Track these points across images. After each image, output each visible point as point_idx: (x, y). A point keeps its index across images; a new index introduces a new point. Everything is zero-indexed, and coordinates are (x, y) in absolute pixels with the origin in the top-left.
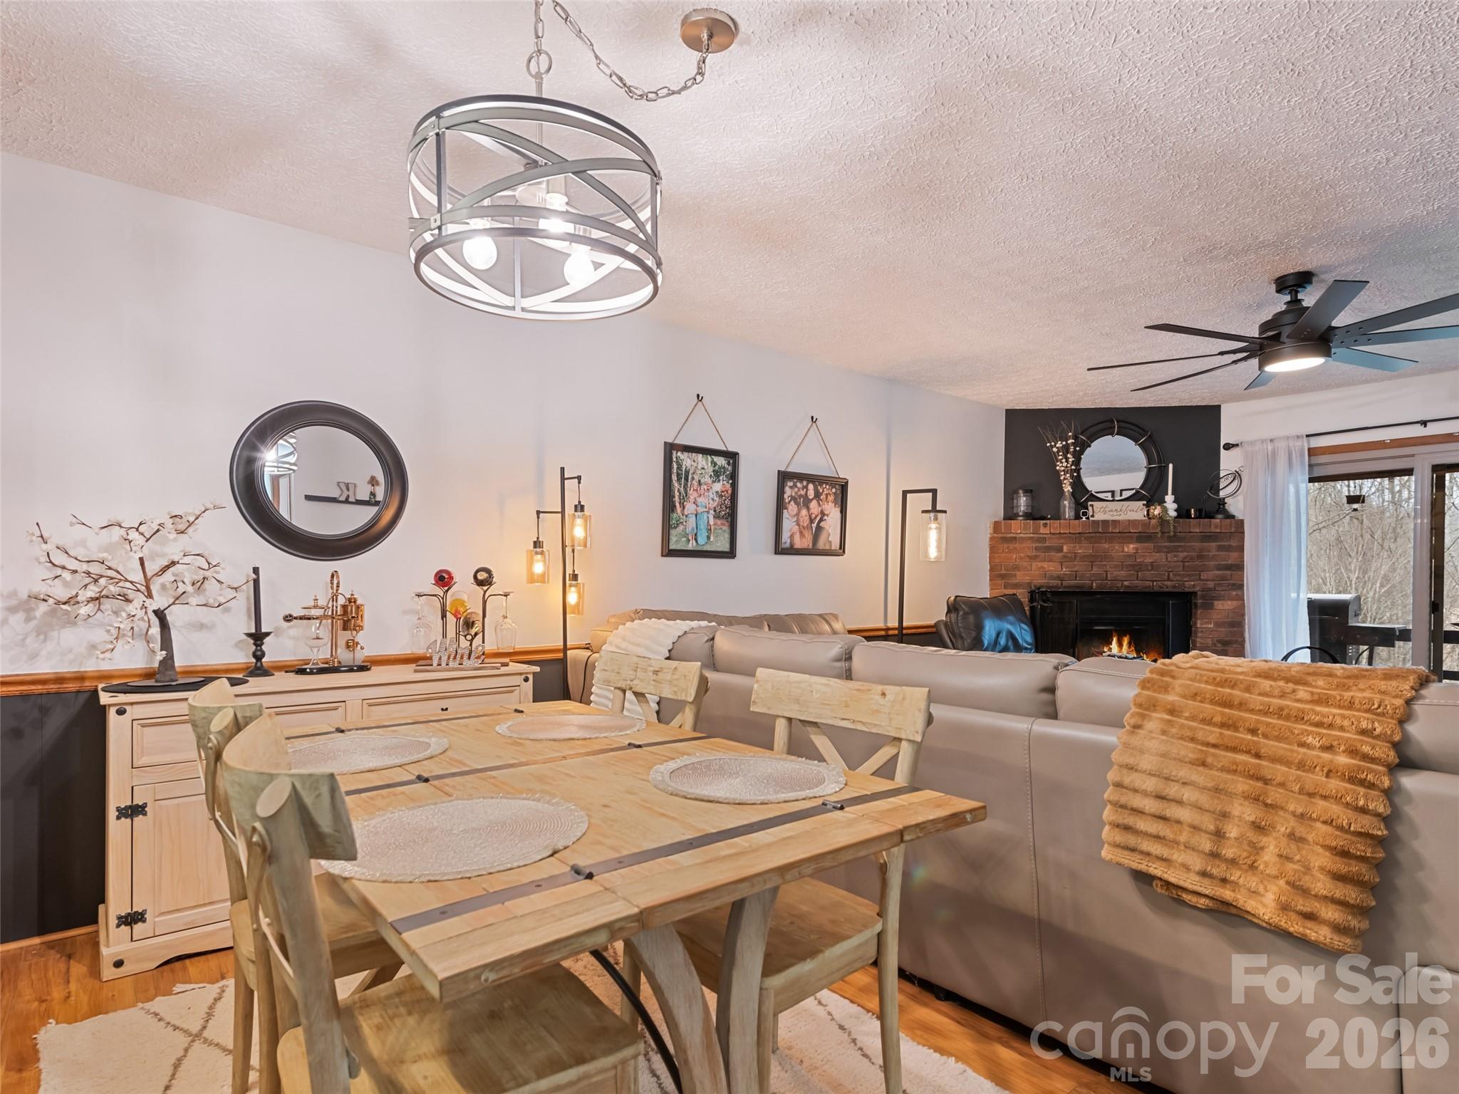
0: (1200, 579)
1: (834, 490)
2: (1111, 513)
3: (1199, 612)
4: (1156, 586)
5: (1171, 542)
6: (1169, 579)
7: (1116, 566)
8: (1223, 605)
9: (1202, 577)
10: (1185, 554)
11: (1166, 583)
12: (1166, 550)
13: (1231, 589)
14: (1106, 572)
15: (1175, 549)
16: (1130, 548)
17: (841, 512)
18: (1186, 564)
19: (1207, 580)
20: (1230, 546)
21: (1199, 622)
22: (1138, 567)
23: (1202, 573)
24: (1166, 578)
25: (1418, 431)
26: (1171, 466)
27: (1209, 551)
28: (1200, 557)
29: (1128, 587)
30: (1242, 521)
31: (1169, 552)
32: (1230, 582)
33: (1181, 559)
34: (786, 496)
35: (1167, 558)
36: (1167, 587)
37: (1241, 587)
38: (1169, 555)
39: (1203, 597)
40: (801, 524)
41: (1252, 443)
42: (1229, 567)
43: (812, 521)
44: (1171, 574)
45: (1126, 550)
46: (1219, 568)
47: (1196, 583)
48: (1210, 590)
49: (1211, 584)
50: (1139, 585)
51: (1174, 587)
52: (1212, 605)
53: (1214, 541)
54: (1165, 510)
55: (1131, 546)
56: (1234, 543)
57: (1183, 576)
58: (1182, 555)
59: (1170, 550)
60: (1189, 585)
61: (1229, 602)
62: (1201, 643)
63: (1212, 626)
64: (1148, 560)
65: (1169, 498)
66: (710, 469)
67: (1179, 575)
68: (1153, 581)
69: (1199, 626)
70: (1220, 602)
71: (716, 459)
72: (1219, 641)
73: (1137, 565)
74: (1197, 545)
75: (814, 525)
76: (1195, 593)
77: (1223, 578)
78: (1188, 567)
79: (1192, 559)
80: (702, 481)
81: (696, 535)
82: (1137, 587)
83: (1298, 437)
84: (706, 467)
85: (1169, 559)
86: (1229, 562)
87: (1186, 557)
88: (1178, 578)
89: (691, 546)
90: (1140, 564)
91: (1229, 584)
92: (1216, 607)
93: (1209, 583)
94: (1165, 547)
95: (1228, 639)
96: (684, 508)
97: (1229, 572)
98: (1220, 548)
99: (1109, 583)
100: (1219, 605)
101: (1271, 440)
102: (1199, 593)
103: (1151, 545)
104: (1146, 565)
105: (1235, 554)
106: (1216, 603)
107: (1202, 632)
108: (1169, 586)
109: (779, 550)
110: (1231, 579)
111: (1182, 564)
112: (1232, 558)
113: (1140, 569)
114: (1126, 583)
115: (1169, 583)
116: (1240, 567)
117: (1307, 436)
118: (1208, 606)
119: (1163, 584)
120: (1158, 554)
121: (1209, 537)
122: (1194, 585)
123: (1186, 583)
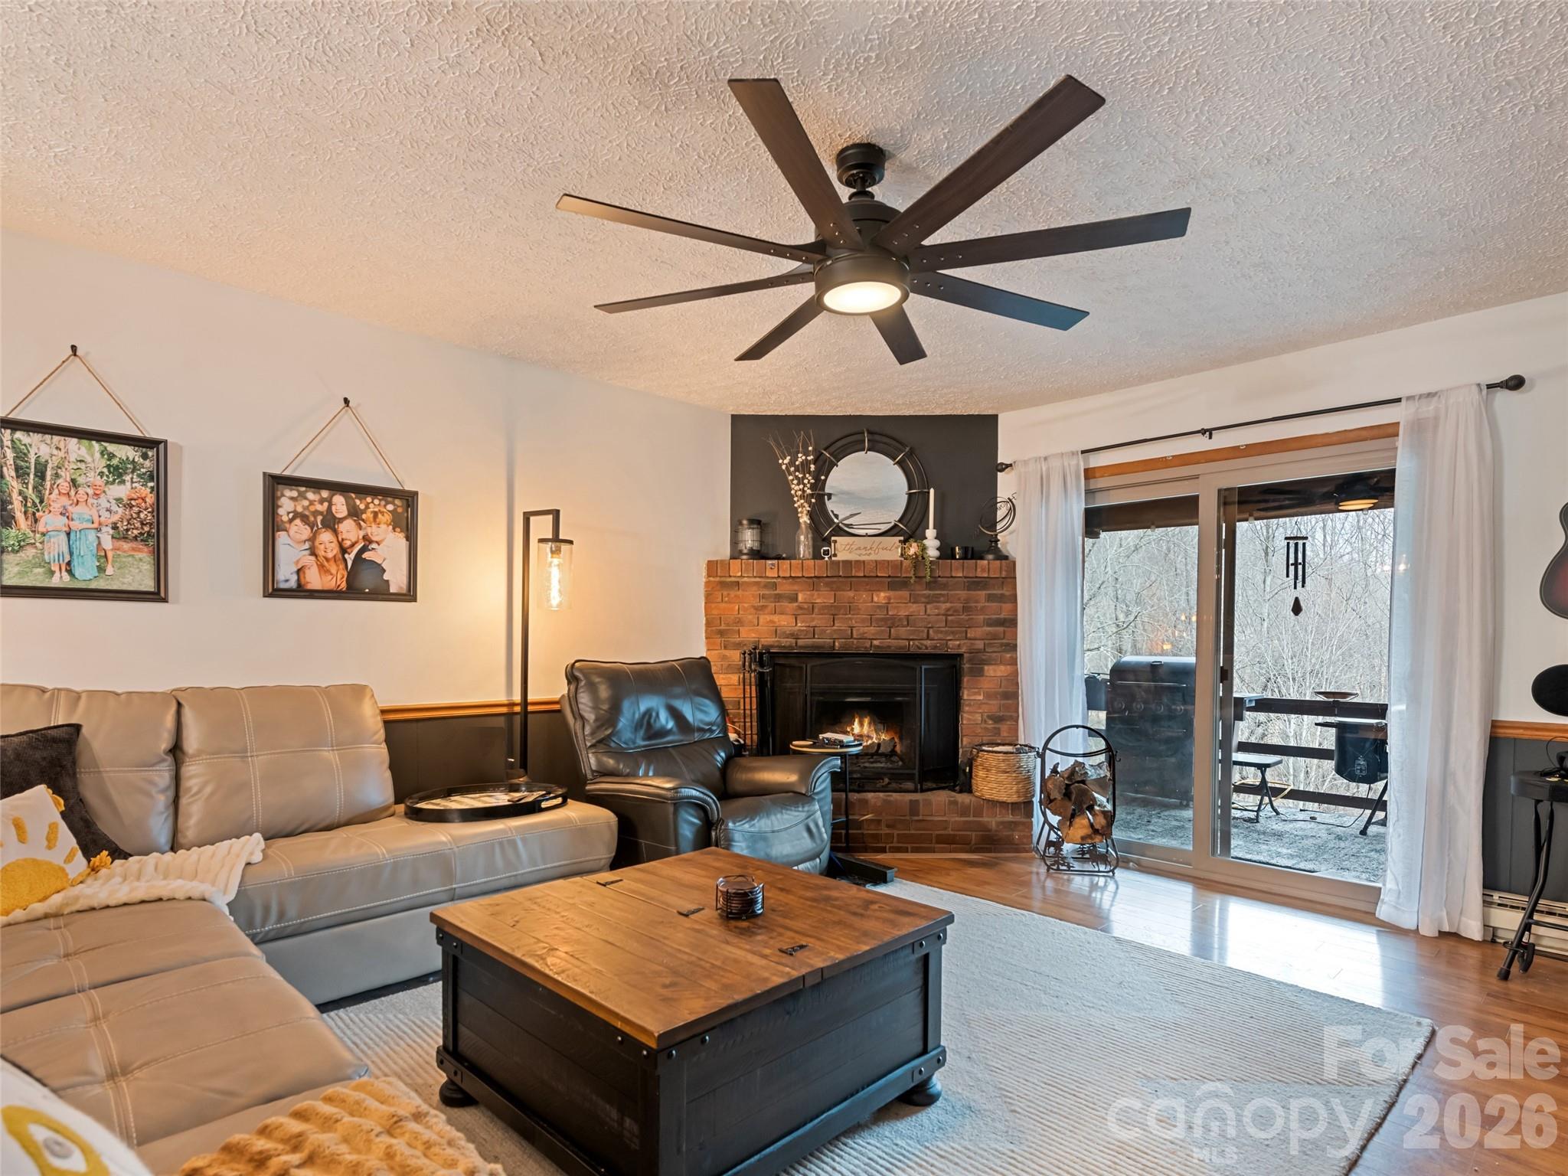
0: (966, 638)
1: (390, 507)
2: (859, 552)
3: (966, 679)
4: (914, 647)
5: (930, 590)
6: (928, 638)
7: (863, 621)
8: (995, 671)
9: (969, 635)
10: (948, 605)
11: (925, 642)
12: (923, 600)
13: (1004, 651)
14: (852, 628)
15: (936, 599)
16: (881, 597)
17: (408, 538)
18: (950, 618)
19: (976, 639)
20: (1002, 595)
21: (966, 692)
22: (891, 622)
23: (969, 630)
24: (925, 636)
25: (1201, 444)
26: (932, 491)
27: (977, 602)
28: (966, 609)
29: (878, 647)
30: (1012, 566)
31: (928, 603)
32: (1004, 641)
33: (943, 612)
34: (281, 511)
35: (926, 611)
36: (927, 648)
37: (1014, 647)
38: (928, 606)
39: (970, 661)
40: (321, 553)
41: (1026, 462)
42: (1001, 623)
43: (344, 551)
44: (931, 631)
45: (875, 599)
46: (990, 623)
47: (962, 642)
48: (979, 651)
49: (980, 645)
50: (894, 644)
51: (935, 647)
52: (982, 670)
53: (984, 588)
54: (924, 549)
55: (882, 594)
56: (1006, 592)
57: (946, 633)
58: (944, 606)
59: (930, 600)
60: (954, 645)
61: (1002, 668)
62: (969, 719)
63: (981, 698)
64: (903, 613)
65: (931, 533)
66: (101, 464)
67: (941, 632)
68: (909, 640)
69: (965, 697)
70: (991, 667)
71: (111, 448)
72: (989, 717)
73: (888, 619)
74: (963, 594)
75: (350, 558)
76: (961, 656)
77: (995, 637)
78: (952, 621)
79: (956, 611)
80: (81, 480)
81: (69, 564)
82: (889, 647)
83: (1073, 453)
84: (89, 459)
85: (928, 612)
86: (1002, 616)
87: (948, 610)
88: (940, 636)
89: (60, 580)
90: (893, 618)
91: (1002, 645)
92: (986, 674)
93: (977, 642)
94: (922, 596)
95: (1001, 714)
96: (36, 521)
97: (1001, 629)
98: (990, 598)
99: (855, 641)
100: (989, 670)
101: (1046, 459)
102: (966, 655)
103: (905, 594)
104: (900, 620)
105: (1008, 606)
106: (986, 667)
107: (969, 705)
108: (928, 646)
109: (274, 591)
110: (1004, 638)
111: (944, 618)
112: (1004, 610)
113: (893, 624)
114: (876, 643)
115: (928, 643)
116: (1012, 622)
117: (1083, 452)
118: (978, 672)
119: (922, 644)
120: (915, 605)
121: (976, 584)
122: (959, 645)
123: (949, 642)
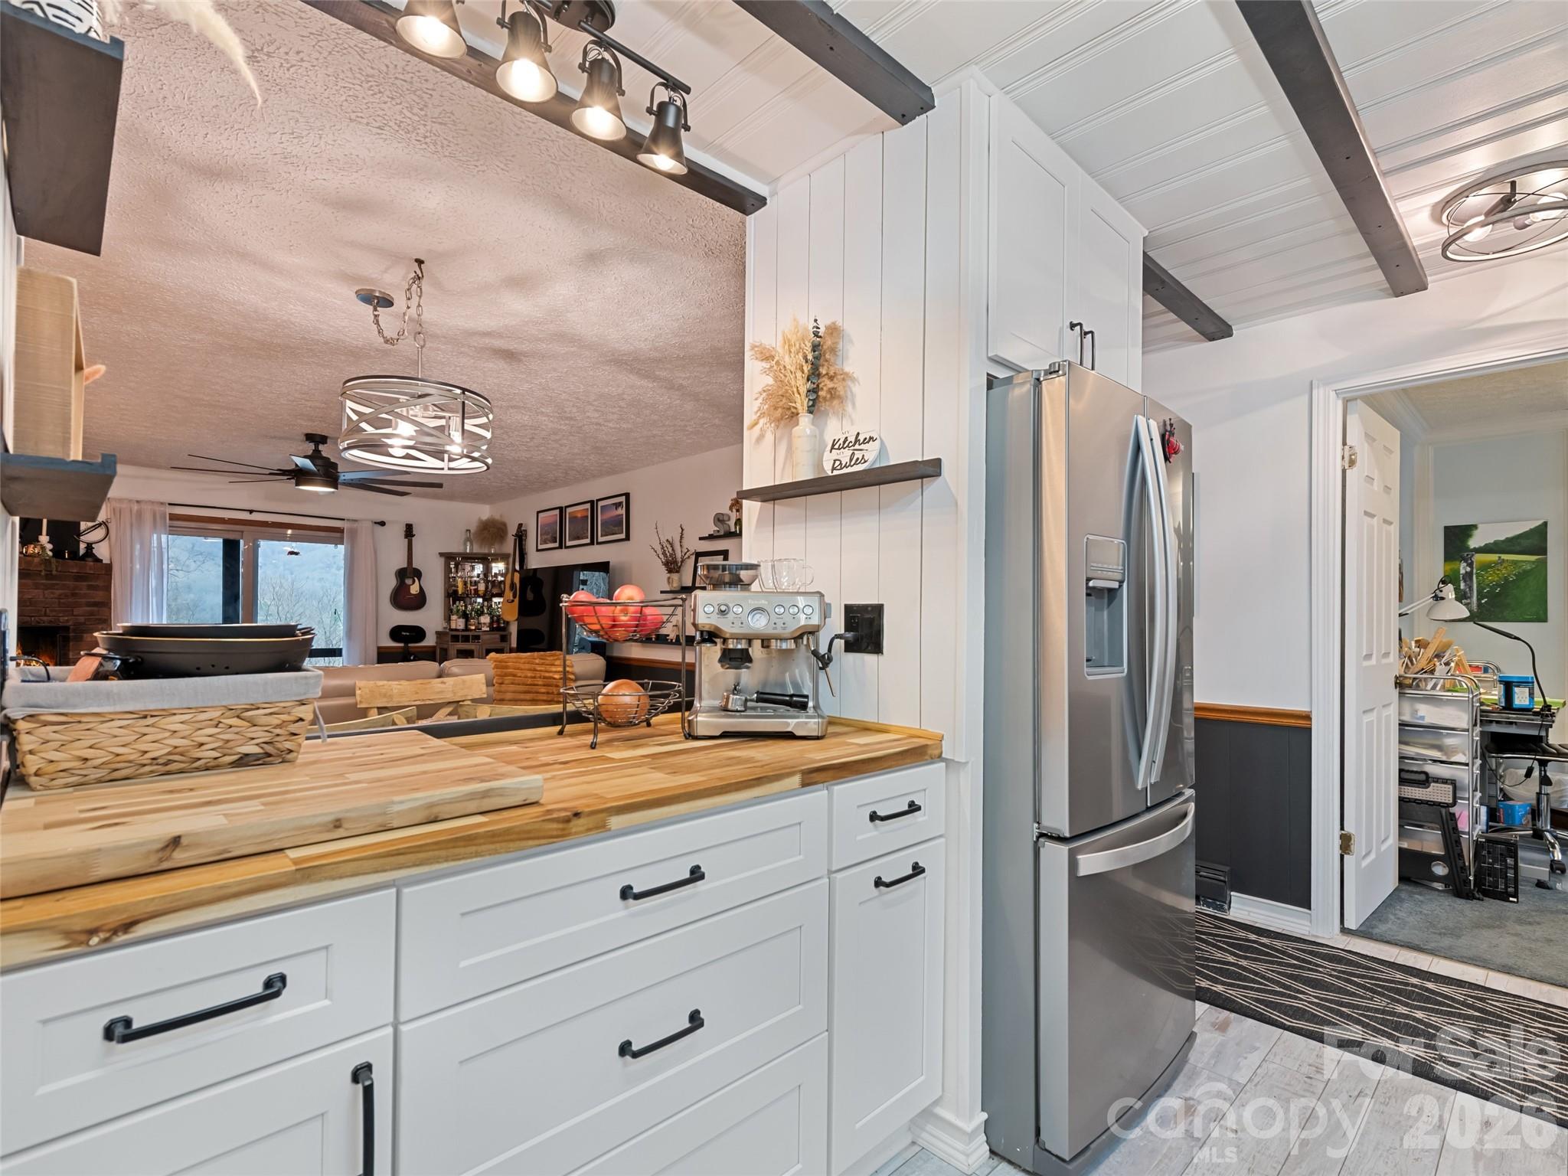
0: (73, 615)
3: (71, 644)
4: (34, 621)
5: (51, 580)
6: (45, 615)
9: (74, 613)
10: (61, 591)
11: (43, 618)
12: (42, 587)
13: (98, 623)
15: (51, 587)
18: (62, 601)
19: (79, 615)
20: (99, 586)
23: (75, 610)
24: (43, 613)
27: (81, 590)
28: (74, 595)
30: (109, 568)
31: (46, 590)
32: (97, 617)
33: (57, 596)
35: (44, 595)
36: (44, 622)
38: (46, 592)
39: (74, 631)
42: (96, 604)
44: (48, 610)
46: (89, 605)
47: (70, 618)
48: (81, 624)
49: (82, 619)
51: (51, 622)
52: (82, 637)
53: (85, 581)
54: (44, 549)
56: (100, 583)
57: (59, 612)
58: (58, 592)
59: (47, 587)
60: (64, 620)
64: (27, 596)
65: (44, 539)
67: (55, 611)
69: (71, 657)
70: (88, 635)
74: (71, 583)
76: (66, 629)
77: (92, 614)
78: (64, 603)
79: (66, 596)
83: (162, 503)
85: (46, 596)
86: (97, 600)
87: (60, 595)
88: (54, 614)
91: (97, 619)
92: (84, 639)
93: (79, 618)
94: (42, 584)
97: (95, 609)
98: (90, 587)
100: (87, 637)
101: (138, 502)
102: (71, 627)
103: (29, 582)
104: (24, 601)
105: (101, 593)
106: (85, 635)
108: (45, 620)
110: (98, 614)
111: (57, 600)
112: (99, 596)
115: (45, 618)
116: (107, 604)
117: (170, 504)
118: (78, 638)
119: (42, 620)
120: (36, 591)
121: (80, 577)
122: (67, 620)
123: (61, 618)
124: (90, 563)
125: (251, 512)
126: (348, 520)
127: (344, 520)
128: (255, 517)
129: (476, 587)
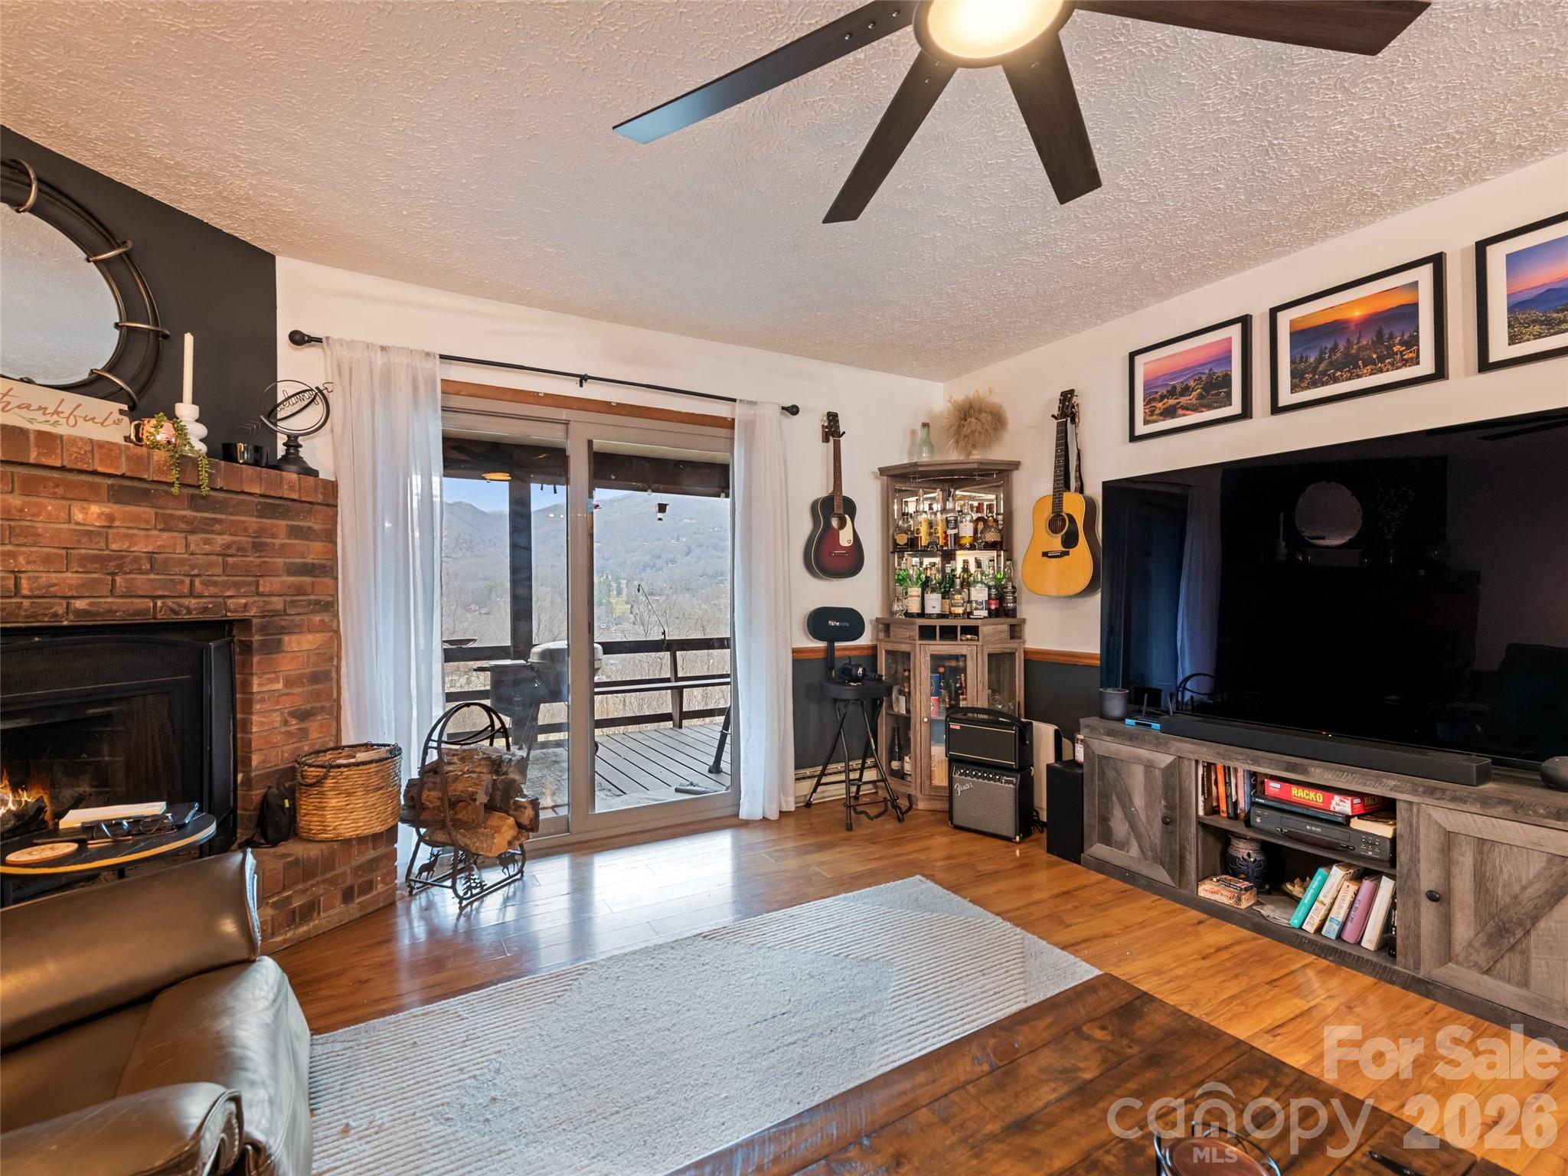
0: (258, 594)
2: (24, 412)
3: (255, 659)
4: (162, 610)
5: (195, 509)
6: (192, 594)
7: (48, 560)
8: (299, 643)
9: (261, 589)
10: (227, 538)
11: (185, 602)
12: (183, 526)
13: (313, 612)
14: (16, 574)
15: (206, 527)
16: (92, 513)
18: (230, 560)
19: (272, 595)
20: (310, 528)
21: (256, 680)
22: (115, 564)
23: (262, 581)
24: (186, 590)
26: (189, 339)
27: (274, 536)
28: (258, 547)
29: (85, 612)
30: (332, 488)
31: (192, 532)
32: (312, 597)
33: (218, 549)
35: (187, 546)
36: (189, 611)
37: (329, 606)
38: (192, 538)
39: (263, 629)
41: (350, 344)
42: (308, 570)
44: (197, 581)
45: (79, 516)
46: (293, 570)
47: (250, 600)
48: (276, 613)
49: (277, 603)
50: (117, 606)
51: (206, 610)
52: (280, 642)
53: (284, 516)
54: (180, 431)
55: (95, 509)
56: (316, 524)
57: (225, 585)
58: (221, 540)
59: (196, 528)
60: (237, 604)
61: (310, 637)
62: (261, 724)
63: (280, 686)
64: (142, 547)
65: (187, 410)
67: (215, 584)
68: (154, 598)
69: (255, 689)
70: (294, 638)
72: (293, 714)
73: (110, 558)
74: (252, 522)
76: (246, 623)
77: (300, 591)
78: (235, 566)
79: (241, 549)
82: (111, 612)
83: (428, 354)
85: (192, 547)
86: (309, 560)
87: (229, 546)
88: (213, 590)
90: (119, 557)
91: (309, 602)
92: (286, 648)
93: (275, 599)
94: (182, 518)
95: (308, 707)
97: (308, 579)
98: (294, 532)
99: (26, 603)
100: (291, 643)
101: (383, 349)
102: (255, 621)
103: (147, 511)
104: (136, 560)
105: (318, 546)
106: (286, 638)
107: (262, 701)
108: (192, 608)
110: (312, 594)
111: (220, 559)
112: (314, 552)
113: (120, 567)
114: (80, 604)
115: (193, 602)
116: (327, 569)
117: (442, 357)
118: (273, 647)
119: (180, 605)
120: (165, 535)
121: (272, 507)
122: (246, 605)
123: (229, 601)
124: (291, 476)
125: (583, 379)
126: (741, 401)
127: (734, 400)
128: (592, 392)
129: (955, 531)
